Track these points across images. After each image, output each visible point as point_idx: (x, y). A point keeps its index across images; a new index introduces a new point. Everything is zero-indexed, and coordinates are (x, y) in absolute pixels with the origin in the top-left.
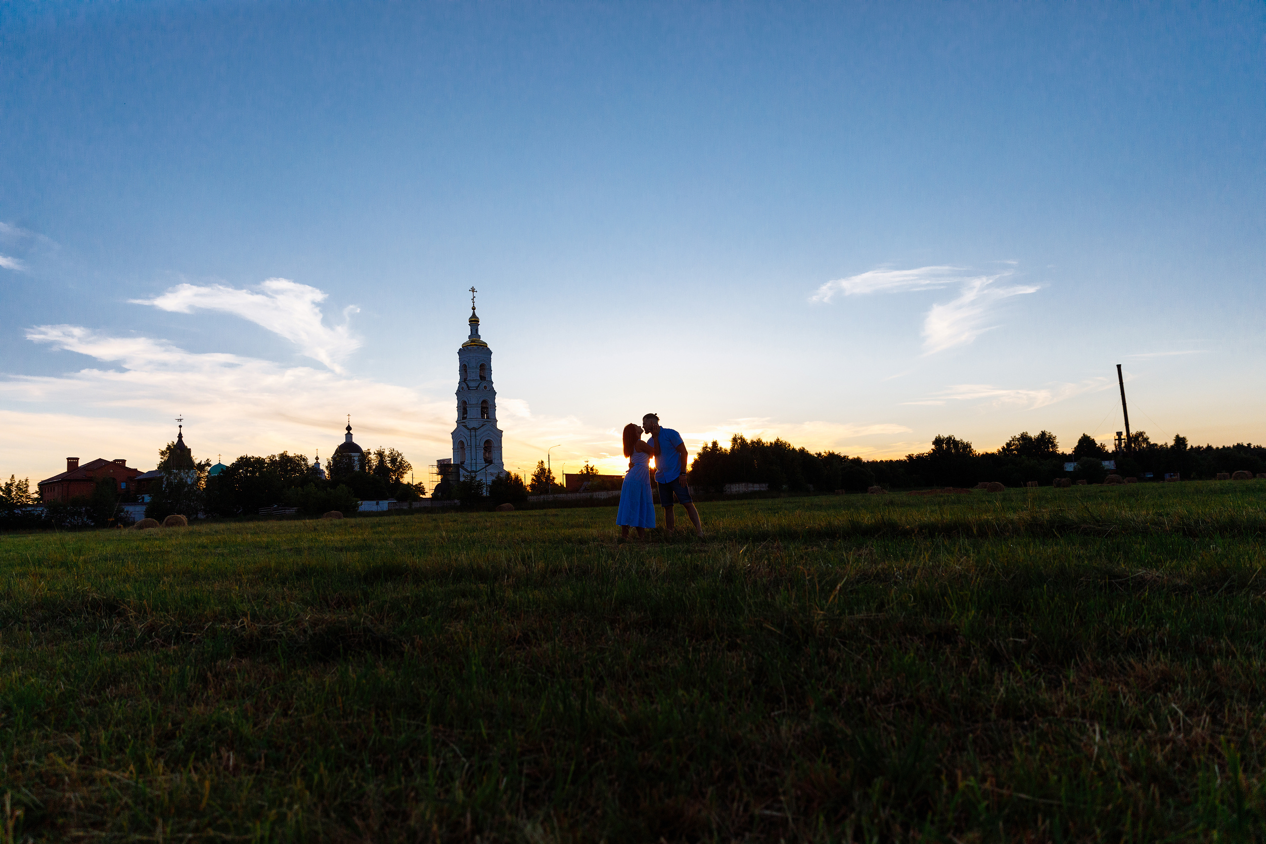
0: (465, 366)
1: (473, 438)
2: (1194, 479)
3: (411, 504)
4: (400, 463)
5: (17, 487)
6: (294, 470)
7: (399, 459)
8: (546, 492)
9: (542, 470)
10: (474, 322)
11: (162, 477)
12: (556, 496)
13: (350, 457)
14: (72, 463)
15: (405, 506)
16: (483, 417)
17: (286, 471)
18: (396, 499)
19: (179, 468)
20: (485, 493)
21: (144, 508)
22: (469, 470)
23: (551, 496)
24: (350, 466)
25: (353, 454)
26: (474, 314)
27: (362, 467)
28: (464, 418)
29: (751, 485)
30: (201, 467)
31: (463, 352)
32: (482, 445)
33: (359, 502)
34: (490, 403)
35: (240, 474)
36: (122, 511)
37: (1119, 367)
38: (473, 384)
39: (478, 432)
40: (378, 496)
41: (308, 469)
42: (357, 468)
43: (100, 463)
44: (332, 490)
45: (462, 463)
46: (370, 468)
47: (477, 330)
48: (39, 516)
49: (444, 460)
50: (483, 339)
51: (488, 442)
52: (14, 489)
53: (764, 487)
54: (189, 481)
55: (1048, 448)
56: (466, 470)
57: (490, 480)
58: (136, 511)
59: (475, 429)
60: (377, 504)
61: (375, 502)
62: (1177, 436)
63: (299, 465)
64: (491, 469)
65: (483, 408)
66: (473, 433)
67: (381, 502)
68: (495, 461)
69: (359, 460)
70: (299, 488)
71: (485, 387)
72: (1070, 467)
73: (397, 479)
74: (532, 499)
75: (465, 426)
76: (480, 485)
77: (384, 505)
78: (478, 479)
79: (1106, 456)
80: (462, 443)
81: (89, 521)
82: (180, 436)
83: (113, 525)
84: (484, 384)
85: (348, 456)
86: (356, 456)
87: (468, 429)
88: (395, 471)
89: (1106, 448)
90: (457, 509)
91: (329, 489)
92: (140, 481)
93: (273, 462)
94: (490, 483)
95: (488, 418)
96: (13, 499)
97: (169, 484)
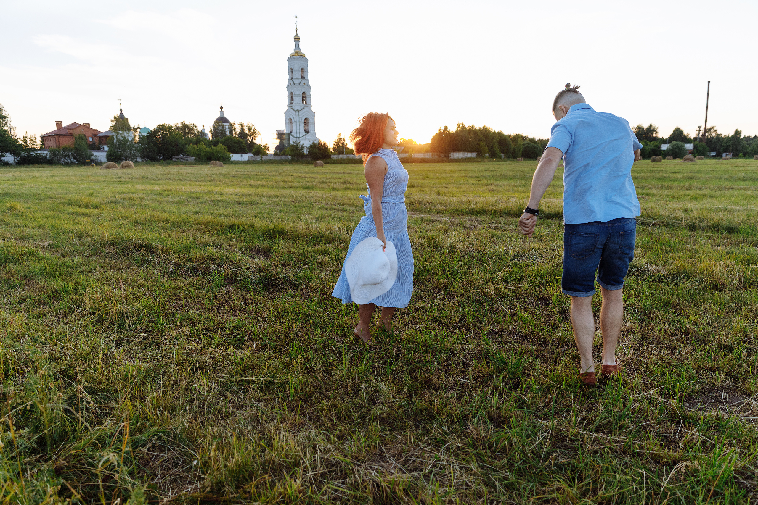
0: (292, 69)
1: (297, 116)
2: (741, 158)
3: (261, 157)
4: (254, 131)
5: (30, 138)
6: (190, 133)
7: (253, 129)
8: (342, 153)
9: (340, 139)
10: (297, 39)
11: (113, 136)
12: (348, 156)
13: (223, 126)
14: (59, 124)
15: (258, 158)
16: (303, 103)
17: (186, 133)
18: (253, 154)
19: (123, 129)
20: (306, 152)
21: (105, 154)
22: (295, 136)
23: (345, 156)
24: (223, 133)
25: (225, 124)
26: (297, 34)
27: (231, 132)
28: (292, 103)
29: (466, 153)
30: (135, 130)
31: (291, 59)
32: (303, 121)
33: (231, 155)
34: (307, 94)
35: (159, 135)
36: (92, 155)
37: (709, 82)
38: (297, 82)
39: (301, 113)
40: (242, 150)
41: (198, 132)
42: (228, 133)
43: (75, 126)
44: (215, 148)
45: (291, 132)
46: (235, 133)
47: (299, 45)
48: (46, 157)
49: (280, 131)
50: (302, 51)
51: (306, 119)
52: (28, 140)
53: (474, 155)
54: (130, 139)
55: (653, 134)
56: (293, 136)
57: (308, 144)
58: (101, 156)
59: (298, 111)
60: (242, 156)
61: (240, 155)
62: (737, 130)
63: (192, 130)
64: (309, 136)
65: (303, 97)
66: (297, 113)
67: (243, 155)
68: (311, 132)
69: (229, 128)
70: (195, 145)
71: (304, 84)
72: (664, 147)
73: (252, 140)
74: (334, 157)
75: (293, 109)
76: (302, 148)
77: (246, 157)
78: (301, 144)
79: (689, 141)
80: (291, 119)
81: (75, 161)
82: (121, 110)
83: (89, 164)
84: (304, 81)
85: (222, 125)
86: (227, 125)
87: (294, 110)
88: (251, 136)
89: (689, 136)
90: (290, 162)
91: (212, 146)
92: (100, 137)
93: (177, 128)
94: (308, 146)
95: (306, 104)
96: (28, 146)
97: (118, 140)
